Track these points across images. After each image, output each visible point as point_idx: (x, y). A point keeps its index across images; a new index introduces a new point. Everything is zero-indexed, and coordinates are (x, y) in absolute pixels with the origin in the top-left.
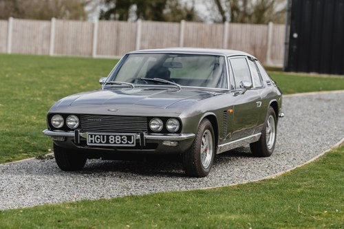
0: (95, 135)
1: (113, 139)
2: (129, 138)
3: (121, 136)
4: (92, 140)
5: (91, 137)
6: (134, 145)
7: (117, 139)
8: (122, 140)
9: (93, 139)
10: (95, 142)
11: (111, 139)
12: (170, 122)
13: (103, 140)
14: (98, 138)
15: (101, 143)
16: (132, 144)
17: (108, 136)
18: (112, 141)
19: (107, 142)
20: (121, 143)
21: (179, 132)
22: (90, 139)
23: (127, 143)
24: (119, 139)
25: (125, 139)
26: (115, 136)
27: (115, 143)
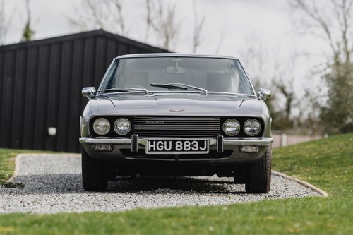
0: (157, 142)
1: (181, 146)
2: (201, 144)
3: (191, 141)
4: (152, 148)
5: (152, 144)
6: (207, 152)
7: (185, 146)
8: (192, 146)
9: (154, 146)
10: (157, 150)
11: (177, 146)
12: (249, 123)
13: (168, 147)
14: (160, 145)
15: (164, 150)
16: (205, 151)
17: (174, 142)
18: (179, 148)
19: (174, 149)
20: (191, 150)
21: (260, 135)
22: (150, 146)
23: (199, 150)
24: (189, 146)
25: (197, 145)
26: (183, 142)
27: (183, 150)
